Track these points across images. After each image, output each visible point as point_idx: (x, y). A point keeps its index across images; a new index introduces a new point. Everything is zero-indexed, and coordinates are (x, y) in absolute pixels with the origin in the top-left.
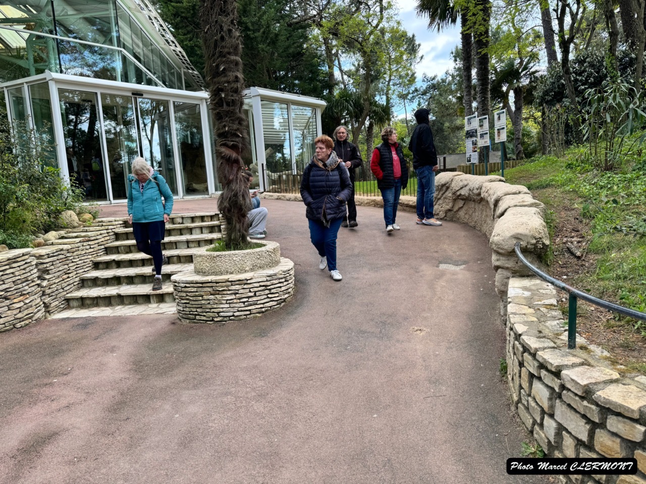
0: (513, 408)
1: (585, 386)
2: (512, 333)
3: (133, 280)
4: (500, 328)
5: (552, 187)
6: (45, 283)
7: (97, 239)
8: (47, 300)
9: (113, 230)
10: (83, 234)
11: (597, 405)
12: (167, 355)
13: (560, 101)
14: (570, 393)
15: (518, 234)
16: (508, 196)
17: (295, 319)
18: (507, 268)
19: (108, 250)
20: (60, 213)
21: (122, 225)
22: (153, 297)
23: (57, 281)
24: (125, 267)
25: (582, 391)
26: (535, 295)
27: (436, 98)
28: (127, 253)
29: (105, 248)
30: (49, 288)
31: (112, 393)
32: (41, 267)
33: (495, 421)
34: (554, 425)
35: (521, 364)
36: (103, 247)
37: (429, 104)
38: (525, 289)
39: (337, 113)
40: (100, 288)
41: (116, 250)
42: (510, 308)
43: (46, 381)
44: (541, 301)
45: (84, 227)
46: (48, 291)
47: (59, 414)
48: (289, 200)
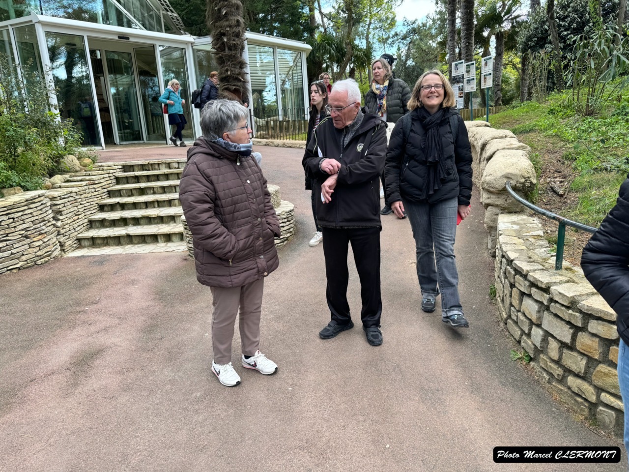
0: (502, 324)
1: (571, 297)
2: (504, 260)
3: (138, 221)
4: (487, 260)
5: (535, 132)
6: (59, 224)
7: (100, 183)
8: (62, 239)
9: (114, 174)
10: (87, 178)
11: (581, 312)
12: (186, 286)
13: (542, 47)
14: (558, 305)
15: (509, 174)
16: (495, 140)
17: (299, 255)
18: (497, 206)
19: (111, 194)
20: (62, 157)
21: (121, 170)
22: (161, 237)
23: (69, 222)
24: (129, 209)
25: (568, 302)
26: (523, 228)
27: (417, 43)
28: (129, 196)
29: (108, 191)
30: (63, 229)
31: (143, 318)
32: (54, 208)
33: (487, 335)
34: (541, 332)
35: (512, 286)
36: (106, 190)
37: (409, 49)
38: (514, 223)
39: (319, 57)
40: (108, 229)
41: (119, 193)
42: (502, 239)
43: (78, 309)
44: (528, 232)
45: (86, 171)
46: (62, 231)
47: (99, 335)
48: (277, 146)
